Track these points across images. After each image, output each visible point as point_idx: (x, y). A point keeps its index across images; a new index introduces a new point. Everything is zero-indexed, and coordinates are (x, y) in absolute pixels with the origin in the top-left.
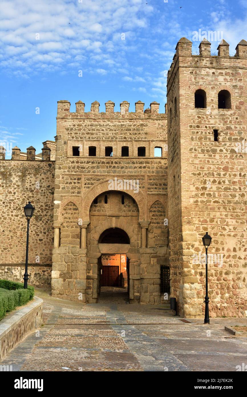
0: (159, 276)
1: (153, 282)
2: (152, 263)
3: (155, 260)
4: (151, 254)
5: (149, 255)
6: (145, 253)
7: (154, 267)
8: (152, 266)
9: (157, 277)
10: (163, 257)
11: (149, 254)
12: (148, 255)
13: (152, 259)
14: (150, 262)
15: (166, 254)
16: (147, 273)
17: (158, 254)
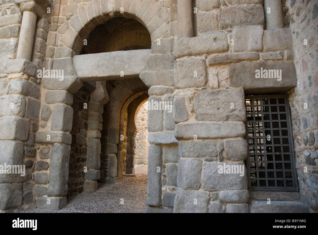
0: (240, 128)
1: (219, 150)
2: (213, 81)
3: (225, 72)
4: (209, 53)
5: (203, 57)
6: (186, 52)
7: (220, 96)
8: (215, 93)
9: (234, 133)
10: (250, 60)
11: (200, 54)
12: (198, 58)
13: (212, 71)
14: (206, 82)
15: (262, 51)
16: (196, 118)
17: (232, 53)
